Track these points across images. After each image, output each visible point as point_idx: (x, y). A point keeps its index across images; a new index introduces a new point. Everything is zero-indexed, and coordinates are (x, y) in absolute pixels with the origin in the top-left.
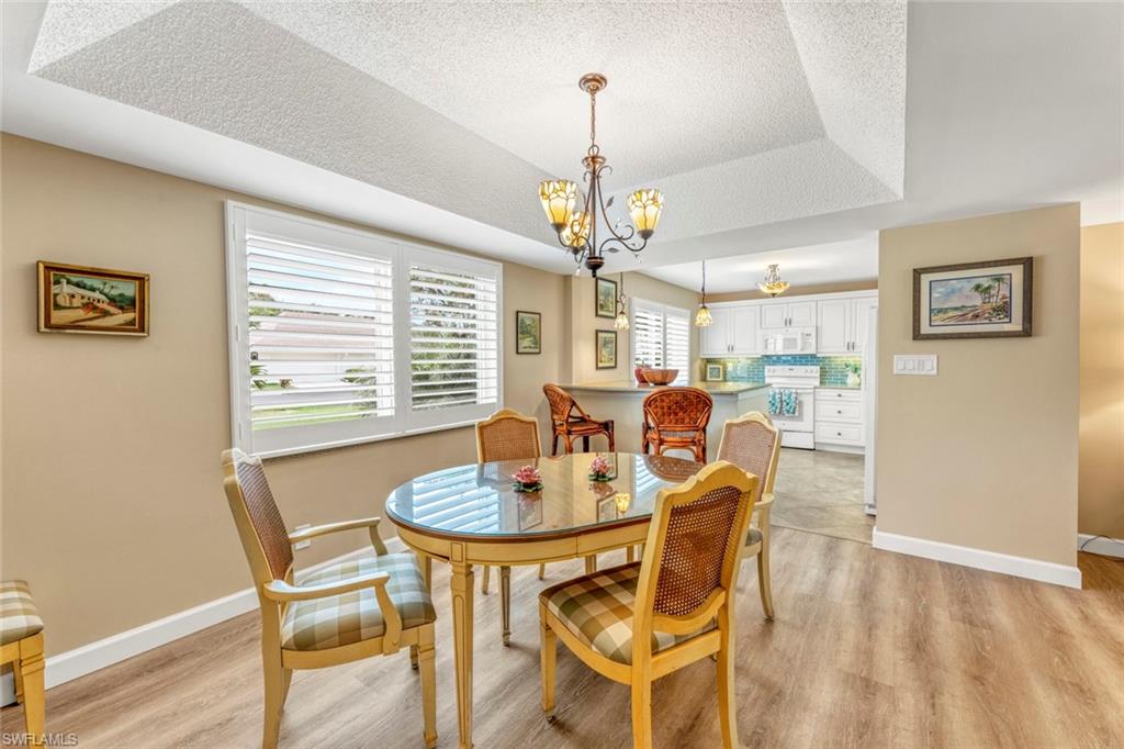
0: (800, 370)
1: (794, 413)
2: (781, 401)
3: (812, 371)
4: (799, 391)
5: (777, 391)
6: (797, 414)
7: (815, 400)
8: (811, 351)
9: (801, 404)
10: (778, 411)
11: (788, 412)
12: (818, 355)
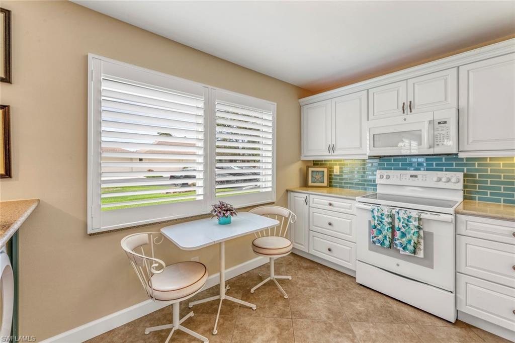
0: (429, 178)
1: (414, 252)
2: (393, 228)
3: (449, 180)
4: (423, 216)
5: (386, 211)
6: (421, 254)
7: (456, 234)
8: (449, 146)
9: (428, 237)
10: (387, 243)
11: (405, 248)
12: (461, 155)
